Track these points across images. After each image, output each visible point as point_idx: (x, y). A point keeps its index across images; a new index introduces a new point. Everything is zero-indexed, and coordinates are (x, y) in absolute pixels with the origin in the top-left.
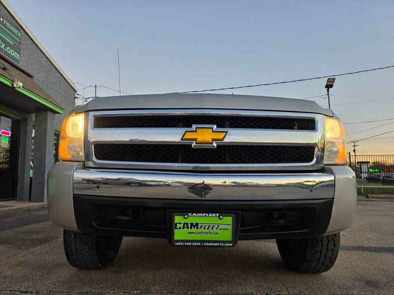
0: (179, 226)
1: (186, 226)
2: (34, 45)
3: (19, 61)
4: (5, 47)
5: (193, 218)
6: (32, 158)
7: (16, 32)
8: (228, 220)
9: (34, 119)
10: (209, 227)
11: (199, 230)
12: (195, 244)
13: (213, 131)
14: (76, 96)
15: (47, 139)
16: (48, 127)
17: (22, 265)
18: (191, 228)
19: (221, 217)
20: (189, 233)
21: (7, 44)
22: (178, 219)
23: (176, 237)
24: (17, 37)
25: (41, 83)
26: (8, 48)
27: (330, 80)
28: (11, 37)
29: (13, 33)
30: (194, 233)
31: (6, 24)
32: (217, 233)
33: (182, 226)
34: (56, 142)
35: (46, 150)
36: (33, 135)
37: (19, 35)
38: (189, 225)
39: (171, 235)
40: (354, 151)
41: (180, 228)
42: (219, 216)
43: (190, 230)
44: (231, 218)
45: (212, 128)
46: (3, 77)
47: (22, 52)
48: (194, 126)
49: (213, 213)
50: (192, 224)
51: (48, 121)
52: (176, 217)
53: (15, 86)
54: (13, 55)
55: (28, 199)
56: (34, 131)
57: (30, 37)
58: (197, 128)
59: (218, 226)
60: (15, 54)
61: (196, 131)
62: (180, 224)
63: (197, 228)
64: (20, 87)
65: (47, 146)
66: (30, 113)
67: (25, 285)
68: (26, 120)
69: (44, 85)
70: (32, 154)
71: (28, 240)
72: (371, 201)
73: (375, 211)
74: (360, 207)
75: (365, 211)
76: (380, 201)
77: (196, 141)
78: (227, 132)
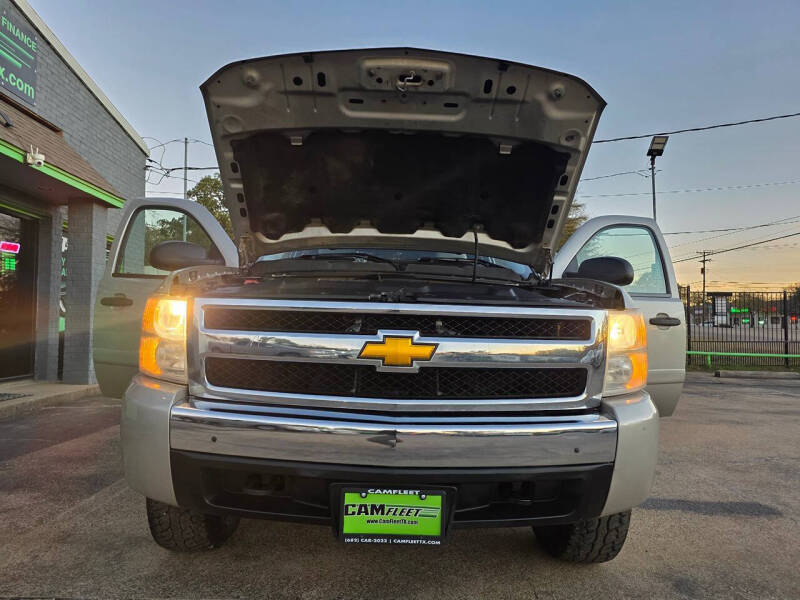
0: (351, 510)
1: (363, 510)
2: (63, 66)
3: (34, 100)
4: (6, 74)
5: (375, 497)
6: (64, 293)
7: (26, 40)
8: (435, 501)
9: (66, 217)
10: (402, 511)
11: (384, 517)
12: (378, 541)
13: (413, 344)
14: (148, 163)
15: (93, 261)
16: (94, 236)
17: (69, 539)
19: (423, 496)
20: (368, 521)
21: (9, 68)
22: (351, 498)
23: (347, 529)
24: (29, 50)
25: (78, 143)
26: (12, 75)
27: (657, 140)
28: (18, 52)
29: (21, 43)
30: (376, 521)
31: (6, 25)
32: (416, 522)
33: (356, 509)
35: (90, 283)
36: (64, 248)
37: (33, 46)
38: (369, 508)
39: (338, 525)
40: (703, 271)
41: (353, 513)
42: (420, 495)
43: (370, 517)
44: (440, 497)
45: (412, 337)
46: (5, 144)
47: (38, 83)
48: (381, 333)
49: (409, 489)
50: (373, 507)
51: (94, 224)
52: (347, 495)
53: (30, 161)
54: (21, 89)
55: (56, 376)
56: (65, 239)
57: (54, 50)
58: (385, 337)
59: (418, 511)
60: (25, 87)
61: (383, 343)
62: (354, 506)
63: (383, 514)
64: (40, 163)
65: (93, 272)
66: (57, 204)
67: (82, 586)
68: (48, 220)
69: (83, 146)
70: (63, 287)
71: (70, 478)
72: (724, 384)
73: (726, 410)
74: (698, 400)
75: (707, 411)
77: (384, 360)
78: (437, 345)
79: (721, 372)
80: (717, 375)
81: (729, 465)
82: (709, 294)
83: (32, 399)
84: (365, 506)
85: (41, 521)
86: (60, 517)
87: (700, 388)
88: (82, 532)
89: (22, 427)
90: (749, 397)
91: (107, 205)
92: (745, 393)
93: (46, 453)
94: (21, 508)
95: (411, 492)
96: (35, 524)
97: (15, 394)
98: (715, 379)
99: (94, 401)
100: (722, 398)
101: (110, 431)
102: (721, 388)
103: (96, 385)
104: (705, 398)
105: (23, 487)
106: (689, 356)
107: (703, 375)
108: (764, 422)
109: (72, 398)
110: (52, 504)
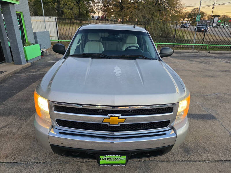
0: (101, 159)
6: (7, 34)
10: (115, 159)
11: (111, 160)
12: (109, 165)
16: (12, 16)
18: (107, 159)
22: (101, 157)
23: (100, 163)
32: (119, 161)
33: (103, 159)
34: (19, 19)
38: (106, 159)
39: (98, 162)
40: (213, 8)
42: (120, 156)
43: (107, 160)
44: (126, 156)
45: (118, 117)
50: (107, 158)
56: (3, 15)
58: (110, 116)
59: (120, 159)
61: (110, 118)
63: (110, 159)
70: (6, 32)
71: (23, 109)
72: (210, 57)
73: (209, 70)
74: (201, 66)
75: (203, 71)
76: (215, 57)
77: (110, 123)
78: (126, 118)
79: (210, 52)
80: (209, 53)
81: (206, 97)
82: (213, 16)
83: (7, 73)
84: (105, 158)
85: (18, 129)
86: (23, 127)
88: (30, 134)
89: (6, 85)
90: (216, 64)
91: (13, 4)
92: (215, 61)
93: (15, 97)
94: (12, 123)
95: (118, 156)
96: (17, 130)
97: (2, 71)
98: (208, 54)
99: (26, 71)
100: (208, 64)
101: (32, 86)
102: (209, 59)
103: (25, 64)
104: (203, 64)
105: (11, 114)
106: (202, 46)
107: (205, 52)
108: (219, 75)
109: (18, 70)
110: (20, 121)
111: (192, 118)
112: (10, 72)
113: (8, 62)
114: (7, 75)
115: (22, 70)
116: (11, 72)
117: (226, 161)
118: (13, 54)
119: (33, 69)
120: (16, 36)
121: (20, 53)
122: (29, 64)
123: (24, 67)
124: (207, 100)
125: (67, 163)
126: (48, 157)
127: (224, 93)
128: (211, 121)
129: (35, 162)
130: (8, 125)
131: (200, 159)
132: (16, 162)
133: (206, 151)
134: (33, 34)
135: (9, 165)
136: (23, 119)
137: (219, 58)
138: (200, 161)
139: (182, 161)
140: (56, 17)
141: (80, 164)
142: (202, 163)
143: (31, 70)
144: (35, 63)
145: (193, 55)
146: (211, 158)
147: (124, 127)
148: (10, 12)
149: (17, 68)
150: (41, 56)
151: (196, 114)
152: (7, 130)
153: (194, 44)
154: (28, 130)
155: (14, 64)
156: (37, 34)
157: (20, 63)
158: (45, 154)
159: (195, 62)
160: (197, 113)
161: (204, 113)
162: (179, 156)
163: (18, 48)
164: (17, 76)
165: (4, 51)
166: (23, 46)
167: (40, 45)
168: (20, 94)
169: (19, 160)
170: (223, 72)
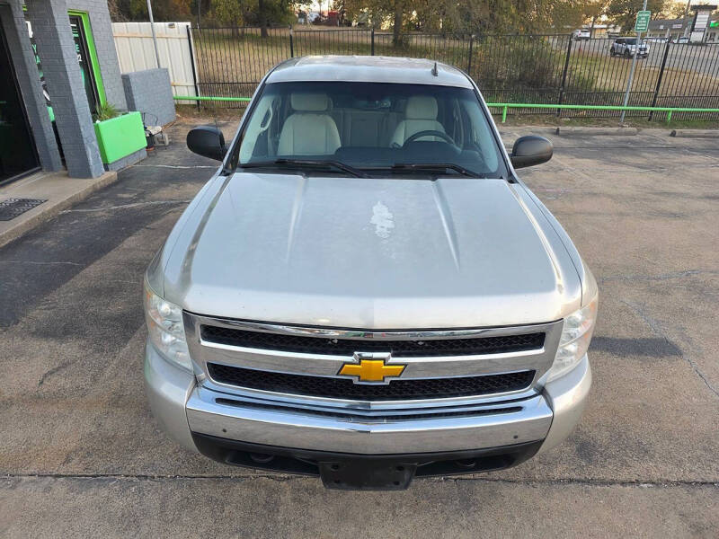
6: (43, 83)
15: (64, 55)
34: (77, 35)
36: (31, 34)
51: (55, 15)
56: (29, 23)
61: (359, 364)
65: (68, 69)
70: (41, 76)
71: (105, 319)
72: (676, 149)
73: (669, 194)
74: (646, 178)
75: (651, 196)
76: (692, 150)
77: (359, 377)
78: (406, 365)
79: (678, 131)
81: (653, 283)
82: (694, 8)
83: (47, 207)
85: (95, 379)
86: (108, 373)
87: (652, 158)
88: (129, 393)
90: (695, 172)
92: (691, 165)
93: (79, 282)
94: (74, 361)
96: (90, 383)
97: (33, 201)
98: (670, 141)
99: (104, 198)
100: (669, 175)
101: (125, 246)
102: (671, 156)
103: (101, 177)
104: (653, 175)
105: (71, 333)
106: (652, 112)
107: (660, 133)
108: (698, 212)
109: (82, 197)
110: (97, 355)
111: (608, 350)
112: (59, 202)
113: (51, 169)
114: (49, 212)
115: (91, 195)
116: (61, 203)
117: (702, 483)
118: (63, 146)
119: (124, 191)
120: (70, 90)
121: (85, 141)
122: (112, 174)
123: (98, 186)
124: (658, 292)
125: (237, 479)
126: (183, 463)
127: (711, 272)
128: (665, 362)
129: (146, 477)
130: (65, 365)
131: (624, 476)
132: (93, 476)
133: (644, 452)
134: (120, 79)
135: (74, 482)
136: (106, 348)
137: (704, 151)
138: (623, 483)
139: (571, 481)
140: (189, 24)
141: (273, 483)
142: (629, 488)
143: (120, 195)
144: (130, 170)
145: (621, 141)
146: (656, 475)
147: (401, 389)
148: (53, 18)
149: (78, 188)
150: (147, 148)
151: (620, 340)
152: (62, 382)
153: (625, 108)
154: (122, 383)
155: (68, 176)
156: (132, 80)
157: (85, 172)
158: (175, 453)
159: (624, 168)
160: (624, 334)
161: (645, 335)
162: (560, 468)
163: (79, 126)
164: (82, 215)
165: (37, 136)
166: (94, 121)
167: (143, 115)
168: (94, 270)
169: (101, 470)
170: (713, 202)
